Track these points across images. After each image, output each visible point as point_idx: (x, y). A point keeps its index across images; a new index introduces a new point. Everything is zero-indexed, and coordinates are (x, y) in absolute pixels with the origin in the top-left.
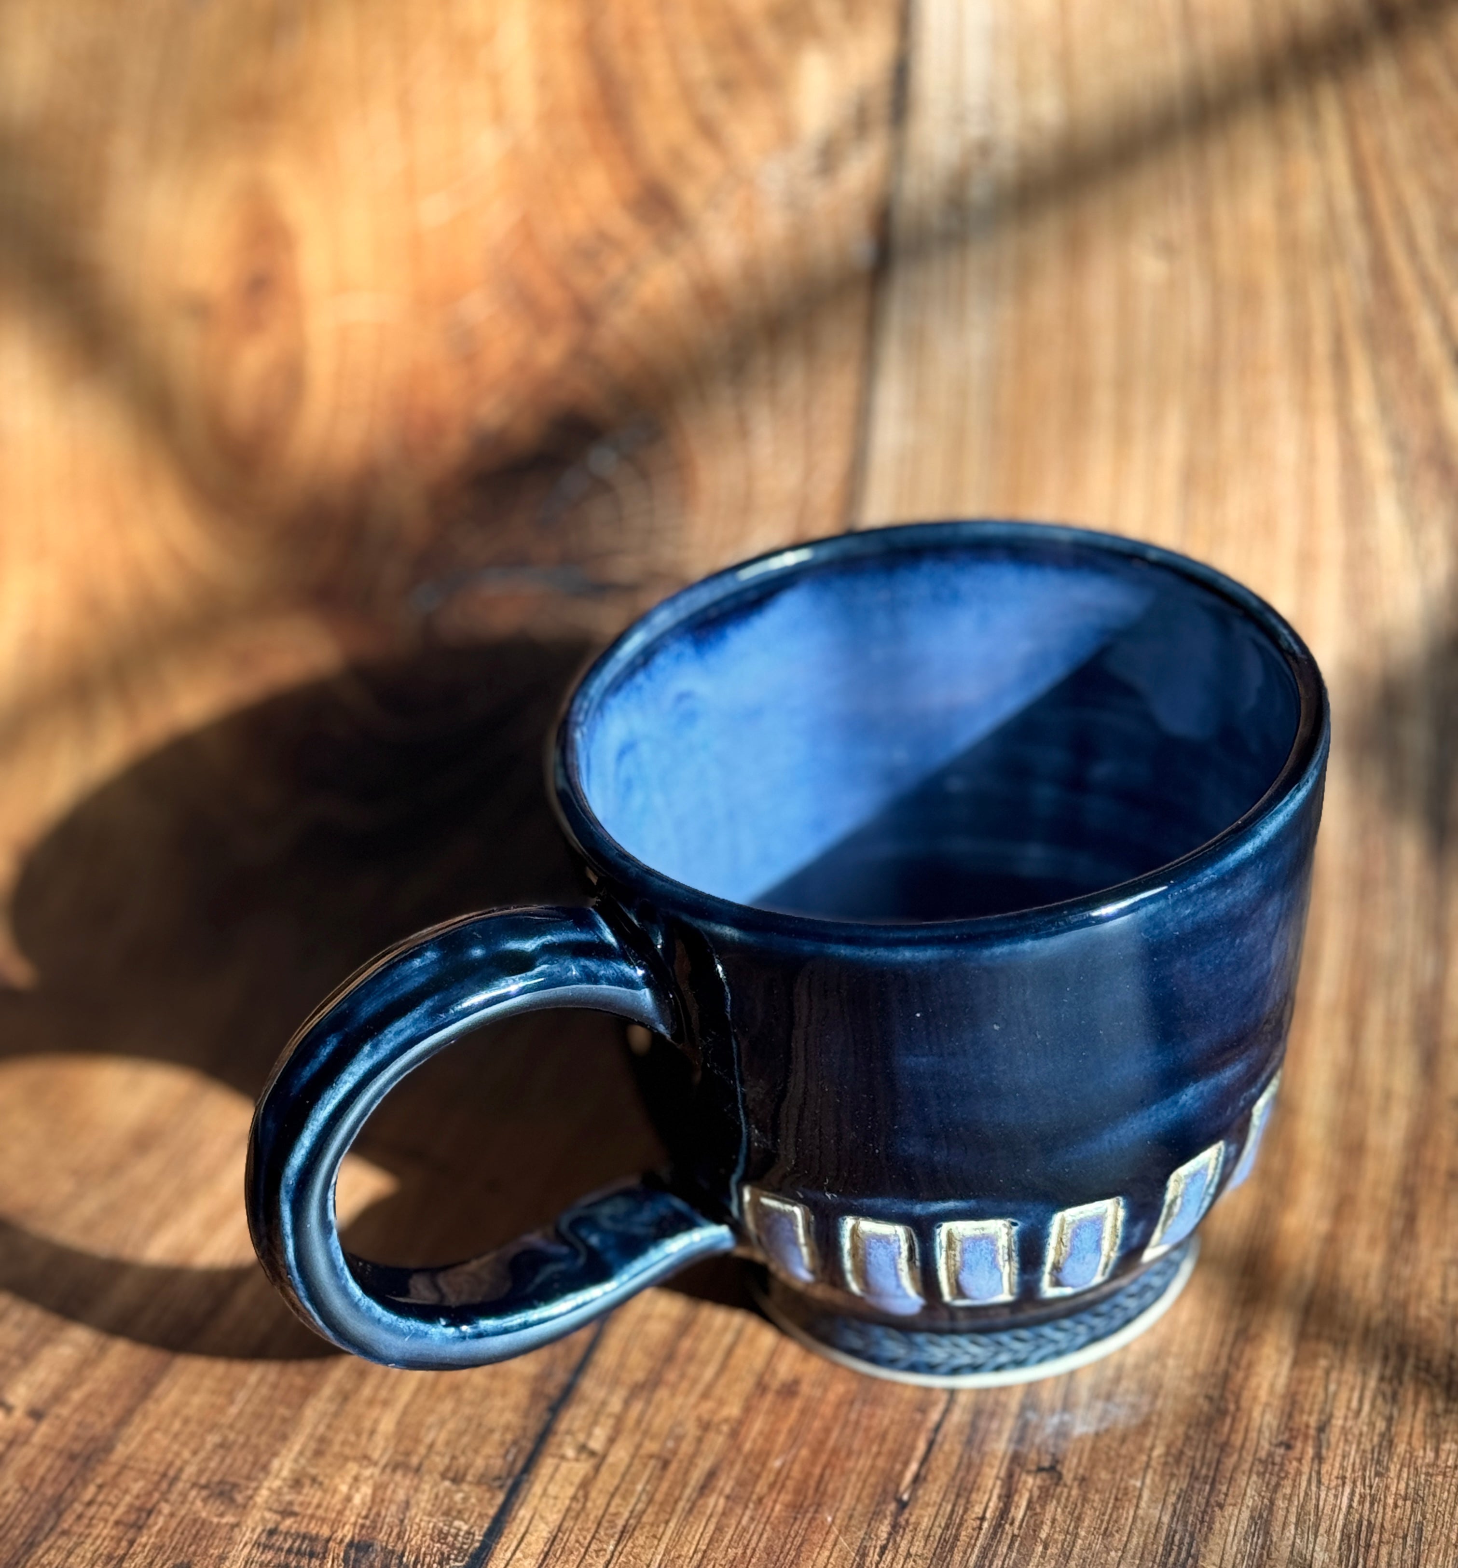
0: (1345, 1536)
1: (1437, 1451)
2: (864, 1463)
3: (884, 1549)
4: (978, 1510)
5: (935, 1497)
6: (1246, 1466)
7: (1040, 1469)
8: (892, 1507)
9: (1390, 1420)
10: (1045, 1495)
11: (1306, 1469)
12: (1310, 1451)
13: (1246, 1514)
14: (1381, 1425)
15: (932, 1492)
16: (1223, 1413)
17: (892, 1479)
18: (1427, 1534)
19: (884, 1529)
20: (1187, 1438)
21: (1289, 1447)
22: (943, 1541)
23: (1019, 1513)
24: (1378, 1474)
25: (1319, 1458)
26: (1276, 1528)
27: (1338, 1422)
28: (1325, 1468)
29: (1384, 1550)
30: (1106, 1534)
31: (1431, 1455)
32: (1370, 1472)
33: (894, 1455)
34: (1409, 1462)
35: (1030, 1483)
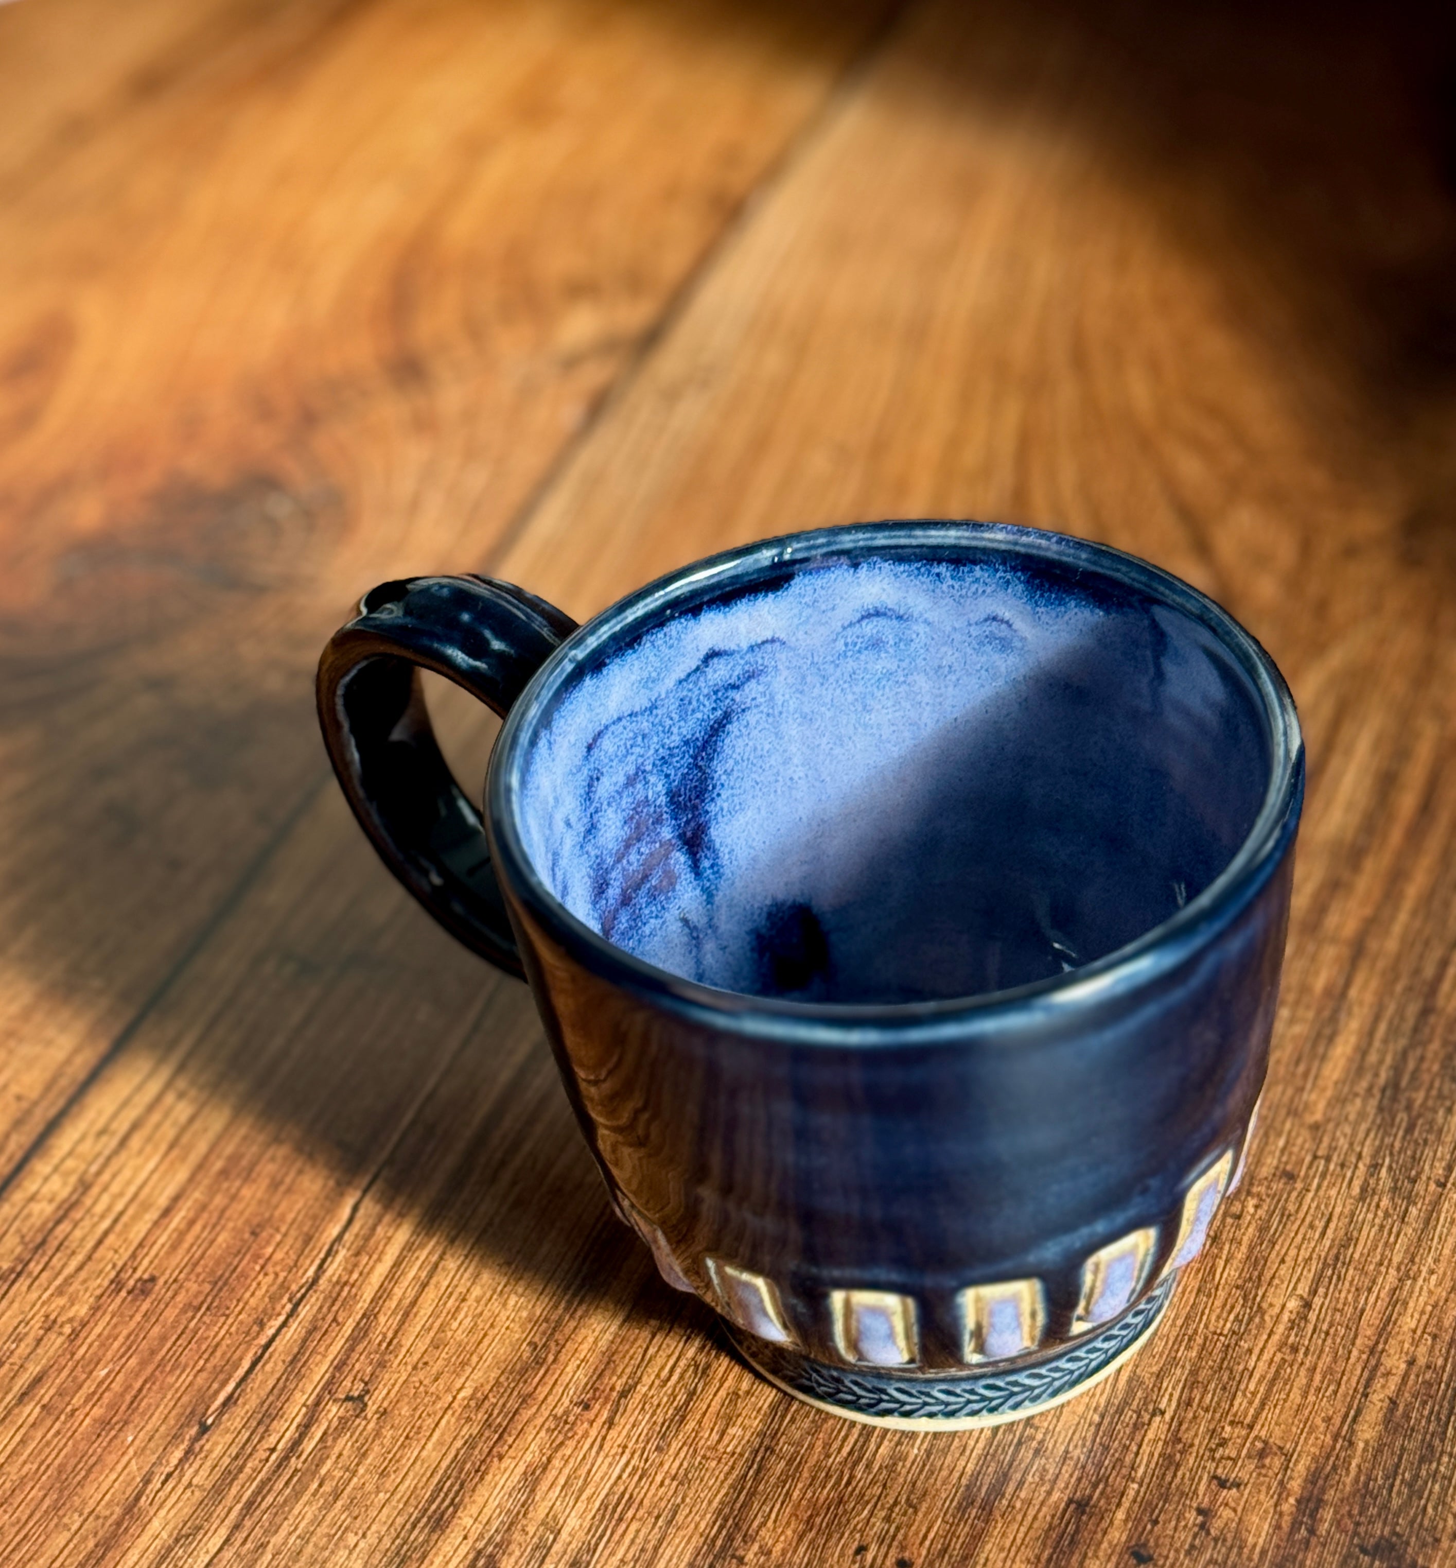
0: (604, 1506)
1: (723, 1434)
2: (186, 1378)
3: (169, 1475)
4: (272, 1440)
5: (238, 1423)
6: (539, 1421)
7: (348, 1398)
8: (194, 1431)
9: (691, 1394)
10: (343, 1424)
11: (593, 1433)
12: (605, 1415)
13: (521, 1468)
14: (682, 1398)
15: (236, 1419)
16: (539, 1362)
17: (205, 1399)
18: (680, 1518)
19: (178, 1454)
20: (497, 1383)
21: (587, 1407)
22: (227, 1471)
23: (309, 1445)
24: (659, 1449)
25: (610, 1423)
26: (544, 1486)
27: (642, 1389)
28: (613, 1433)
29: (634, 1526)
30: (382, 1474)
31: (715, 1436)
32: (652, 1446)
33: (217, 1372)
34: (692, 1443)
35: (333, 1411)
